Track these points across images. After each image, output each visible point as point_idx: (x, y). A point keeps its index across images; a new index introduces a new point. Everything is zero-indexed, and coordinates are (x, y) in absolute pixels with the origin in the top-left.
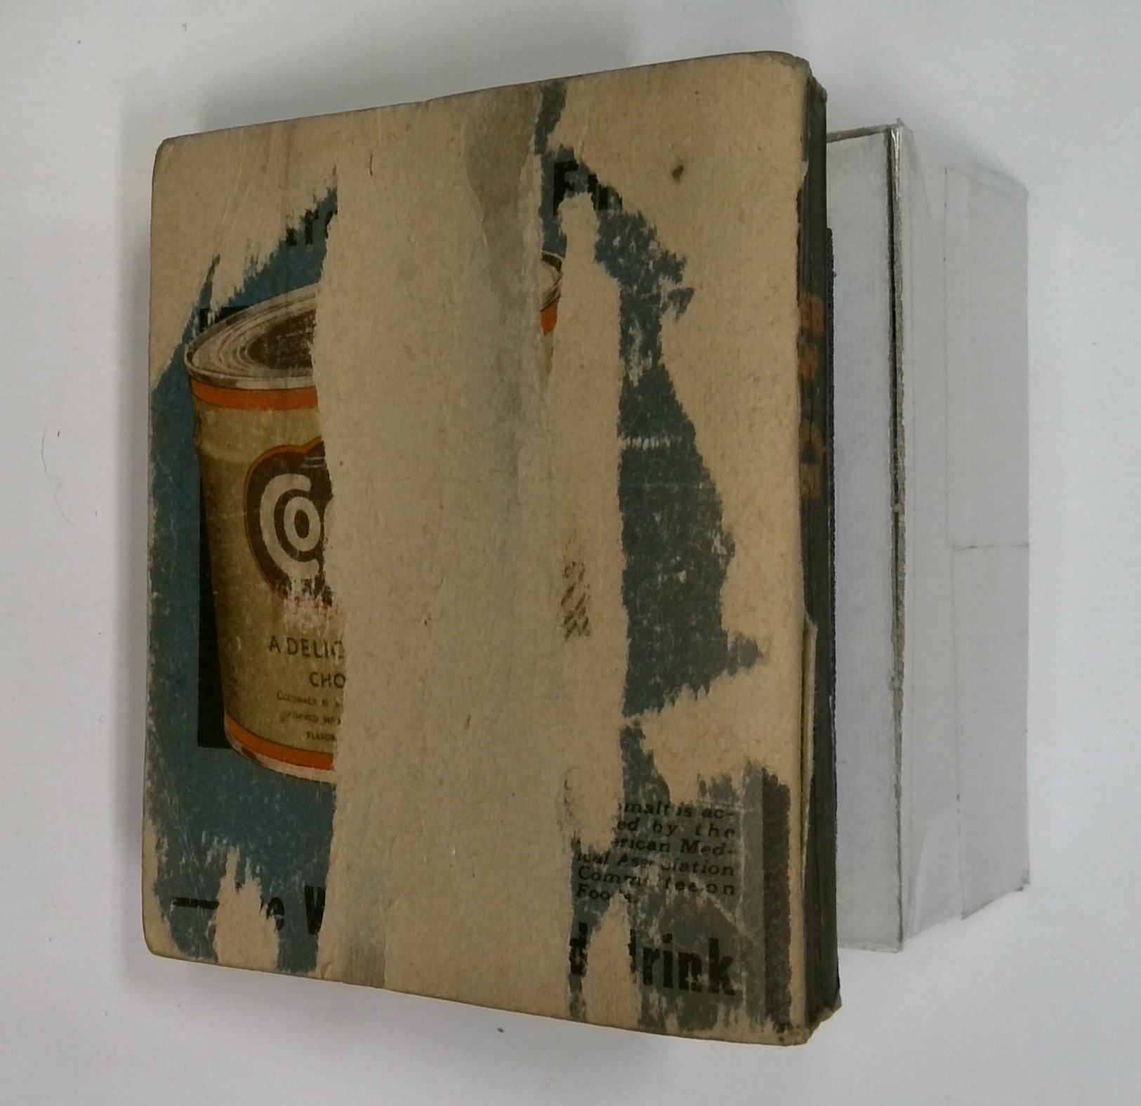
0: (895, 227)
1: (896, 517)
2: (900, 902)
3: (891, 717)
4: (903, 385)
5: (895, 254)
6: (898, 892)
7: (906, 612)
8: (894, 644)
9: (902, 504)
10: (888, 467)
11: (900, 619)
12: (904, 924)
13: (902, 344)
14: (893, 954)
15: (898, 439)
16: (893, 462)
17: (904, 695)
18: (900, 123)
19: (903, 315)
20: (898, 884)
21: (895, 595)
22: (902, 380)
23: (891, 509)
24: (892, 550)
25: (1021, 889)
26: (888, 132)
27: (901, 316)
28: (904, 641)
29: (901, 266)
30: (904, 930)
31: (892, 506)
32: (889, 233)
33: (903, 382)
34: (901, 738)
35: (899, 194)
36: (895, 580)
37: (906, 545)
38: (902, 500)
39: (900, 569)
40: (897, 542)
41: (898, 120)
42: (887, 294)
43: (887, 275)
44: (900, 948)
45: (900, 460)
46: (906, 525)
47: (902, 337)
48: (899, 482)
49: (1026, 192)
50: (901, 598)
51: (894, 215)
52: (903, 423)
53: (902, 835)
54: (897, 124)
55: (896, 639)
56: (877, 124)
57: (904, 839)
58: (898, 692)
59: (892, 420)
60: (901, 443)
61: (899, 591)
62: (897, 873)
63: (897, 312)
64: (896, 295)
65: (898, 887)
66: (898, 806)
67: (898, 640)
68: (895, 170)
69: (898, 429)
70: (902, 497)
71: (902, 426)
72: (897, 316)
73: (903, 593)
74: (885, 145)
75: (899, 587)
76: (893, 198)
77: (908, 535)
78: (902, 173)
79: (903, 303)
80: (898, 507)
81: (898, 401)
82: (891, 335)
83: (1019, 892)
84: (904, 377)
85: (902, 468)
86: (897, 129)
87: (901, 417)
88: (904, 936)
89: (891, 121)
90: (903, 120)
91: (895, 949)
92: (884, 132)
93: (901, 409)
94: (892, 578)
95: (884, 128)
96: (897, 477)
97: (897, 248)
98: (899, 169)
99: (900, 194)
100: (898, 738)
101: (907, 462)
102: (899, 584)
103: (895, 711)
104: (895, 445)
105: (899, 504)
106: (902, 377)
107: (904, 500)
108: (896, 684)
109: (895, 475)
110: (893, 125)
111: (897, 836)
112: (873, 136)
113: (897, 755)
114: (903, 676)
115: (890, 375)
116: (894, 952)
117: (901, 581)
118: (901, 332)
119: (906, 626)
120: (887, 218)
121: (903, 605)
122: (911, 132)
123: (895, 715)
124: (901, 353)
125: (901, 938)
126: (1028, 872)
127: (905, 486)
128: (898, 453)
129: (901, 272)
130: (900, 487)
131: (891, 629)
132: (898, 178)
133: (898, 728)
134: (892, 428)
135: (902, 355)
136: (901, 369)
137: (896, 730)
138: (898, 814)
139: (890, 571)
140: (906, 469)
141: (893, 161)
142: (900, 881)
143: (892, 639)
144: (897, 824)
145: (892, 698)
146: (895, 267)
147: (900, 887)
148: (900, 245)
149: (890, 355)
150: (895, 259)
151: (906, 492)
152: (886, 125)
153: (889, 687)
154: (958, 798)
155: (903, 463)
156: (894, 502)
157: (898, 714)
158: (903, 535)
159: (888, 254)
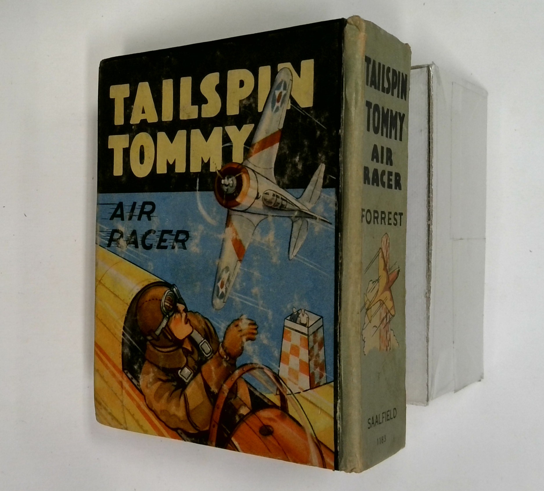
1: (429, 226)
4: (433, 172)
6: (427, 381)
7: (432, 266)
8: (427, 279)
9: (432, 221)
10: (426, 205)
11: (430, 269)
12: (429, 394)
13: (433, 155)
14: (424, 407)
15: (430, 194)
16: (428, 203)
17: (431, 300)
21: (428, 259)
22: (432, 170)
23: (427, 223)
26: (428, 67)
27: (432, 143)
28: (431, 278)
29: (433, 123)
30: (429, 397)
32: (428, 109)
35: (432, 93)
36: (428, 252)
37: (433, 238)
39: (430, 248)
41: (433, 62)
42: (427, 134)
43: (427, 126)
44: (427, 404)
45: (431, 203)
46: (433, 230)
47: (433, 152)
48: (430, 212)
49: (487, 93)
50: (430, 260)
51: (430, 101)
52: (432, 187)
53: (429, 358)
54: (432, 64)
58: (428, 299)
59: (428, 186)
60: (431, 196)
62: (427, 373)
64: (430, 135)
65: (427, 379)
66: (428, 346)
67: (429, 277)
69: (430, 190)
71: (432, 189)
73: (431, 258)
74: (427, 73)
75: (430, 255)
76: (430, 94)
78: (434, 84)
80: (430, 222)
81: (430, 179)
82: (428, 151)
83: (479, 382)
85: (431, 206)
86: (432, 66)
88: (429, 399)
91: (425, 405)
92: (426, 67)
93: (432, 182)
97: (431, 115)
98: (432, 83)
100: (428, 318)
101: (434, 204)
103: (427, 306)
104: (429, 197)
107: (432, 219)
108: (428, 295)
109: (429, 209)
110: (430, 64)
111: (427, 358)
112: (423, 68)
113: (427, 325)
114: (430, 292)
115: (427, 168)
117: (430, 253)
118: (432, 150)
119: (432, 272)
120: (427, 103)
121: (431, 263)
122: (438, 67)
124: (432, 159)
127: (433, 213)
128: (430, 200)
129: (433, 125)
130: (431, 214)
131: (426, 273)
132: (432, 86)
133: (428, 313)
134: (428, 190)
136: (432, 165)
138: (428, 349)
139: (426, 249)
140: (433, 207)
141: (430, 79)
143: (426, 277)
144: (427, 353)
145: (426, 301)
146: (430, 122)
148: (433, 114)
149: (427, 159)
150: (430, 119)
151: (433, 216)
152: (428, 64)
153: (425, 297)
154: (453, 342)
156: (428, 220)
157: (428, 308)
158: (432, 234)
159: (427, 118)
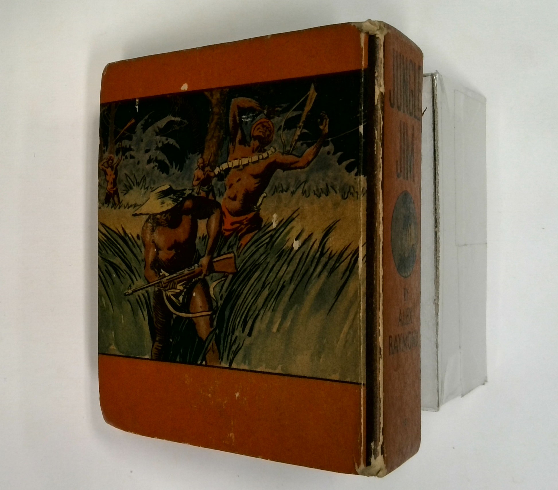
0: (435, 115)
1: (436, 233)
2: (438, 391)
3: (434, 316)
4: (439, 179)
5: (435, 126)
6: (437, 387)
7: (440, 273)
8: (435, 285)
9: (439, 228)
10: (433, 212)
11: (438, 275)
12: (439, 400)
13: (438, 163)
14: (435, 412)
15: (436, 202)
16: (435, 211)
17: (439, 306)
18: (437, 72)
19: (439, 151)
20: (437, 383)
21: (435, 265)
22: (438, 177)
23: (434, 230)
24: (434, 247)
25: (484, 384)
26: (432, 76)
27: (438, 151)
28: (439, 284)
29: (438, 131)
30: (439, 402)
31: (434, 229)
32: (433, 117)
33: (439, 178)
34: (438, 324)
37: (440, 245)
38: (438, 226)
39: (437, 255)
40: (436, 244)
41: (436, 71)
42: (432, 142)
43: (432, 134)
44: (438, 410)
45: (437, 210)
46: (440, 237)
47: (438, 160)
48: (437, 219)
49: (485, 99)
50: (438, 267)
51: (435, 110)
52: (439, 195)
53: (439, 363)
54: (436, 72)
55: (436, 283)
56: (428, 73)
57: (439, 365)
58: (437, 305)
59: (434, 193)
60: (438, 203)
61: (437, 264)
62: (437, 379)
63: (436, 150)
64: (436, 143)
66: (437, 352)
68: (435, 91)
69: (437, 197)
70: (438, 225)
71: (438, 196)
72: (436, 151)
73: (439, 265)
74: (431, 81)
75: (437, 262)
76: (435, 103)
77: (441, 241)
78: (438, 92)
79: (439, 146)
80: (437, 229)
81: (436, 186)
82: (434, 159)
83: (483, 386)
84: (439, 176)
85: (438, 213)
86: (436, 75)
87: (438, 193)
88: (440, 404)
89: (433, 71)
90: (438, 71)
91: (436, 410)
92: (430, 76)
93: (438, 189)
94: (435, 258)
95: (431, 74)
96: (436, 217)
97: (436, 123)
98: (437, 91)
99: (438, 101)
100: (437, 324)
101: (441, 211)
102: (437, 261)
103: (436, 312)
104: (435, 204)
105: (437, 228)
106: (438, 176)
107: (439, 226)
108: (436, 302)
109: (436, 216)
110: (434, 73)
111: (436, 364)
112: (426, 77)
113: (436, 331)
114: (439, 298)
115: (433, 175)
116: (436, 412)
117: (438, 260)
118: (438, 158)
119: (440, 278)
120: (432, 111)
121: (439, 270)
122: (442, 76)
123: (436, 314)
124: (438, 166)
125: (438, 406)
126: (486, 377)
127: (440, 221)
128: (437, 207)
129: (438, 133)
130: (437, 221)
131: (434, 279)
132: (437, 95)
133: (437, 320)
134: (434, 197)
135: (438, 167)
136: (438, 173)
137: (436, 320)
138: (437, 355)
139: (434, 255)
140: (440, 214)
141: (434, 87)
142: (438, 383)
143: (434, 284)
144: (437, 359)
145: (435, 307)
146: (435, 130)
147: (438, 385)
148: (437, 122)
149: (433, 167)
150: (435, 128)
151: (440, 223)
152: (431, 73)
153: (433, 303)
154: (460, 348)
155: (439, 211)
156: (435, 227)
157: (437, 314)
158: (439, 241)
159: (432, 126)
